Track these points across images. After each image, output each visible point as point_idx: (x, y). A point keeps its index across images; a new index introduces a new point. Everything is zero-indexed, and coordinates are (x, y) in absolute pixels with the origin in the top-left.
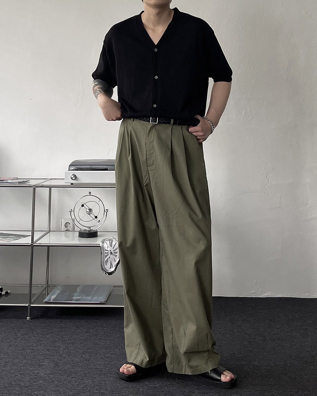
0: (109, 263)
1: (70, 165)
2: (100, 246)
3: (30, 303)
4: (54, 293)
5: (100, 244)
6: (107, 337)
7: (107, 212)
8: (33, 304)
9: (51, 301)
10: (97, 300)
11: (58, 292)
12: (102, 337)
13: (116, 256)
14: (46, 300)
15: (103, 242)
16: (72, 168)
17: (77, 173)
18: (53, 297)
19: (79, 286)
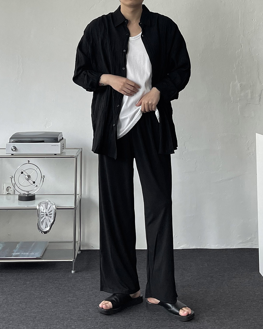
0: (44, 223)
2: (36, 209)
5: (36, 207)
6: (41, 288)
7: (43, 179)
10: (35, 255)
12: (37, 288)
13: (51, 217)
15: (39, 205)
16: (13, 141)
17: (17, 145)
19: (18, 243)
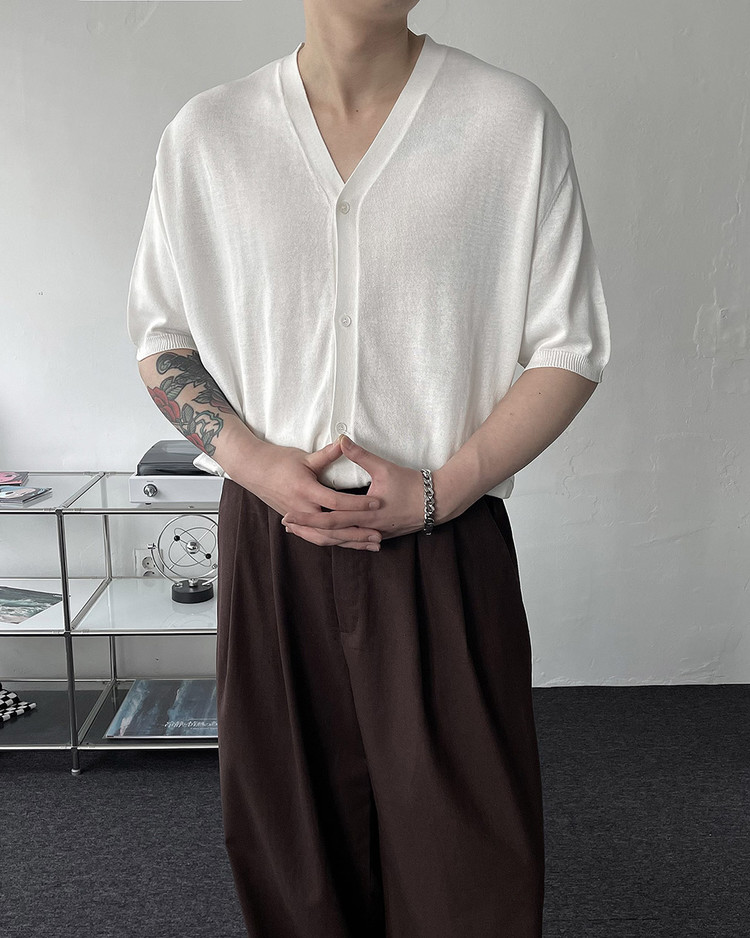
3: (75, 744)
4: (128, 708)
8: (81, 744)
9: (121, 736)
11: (136, 704)
14: (109, 733)
18: (126, 722)
19: (178, 684)
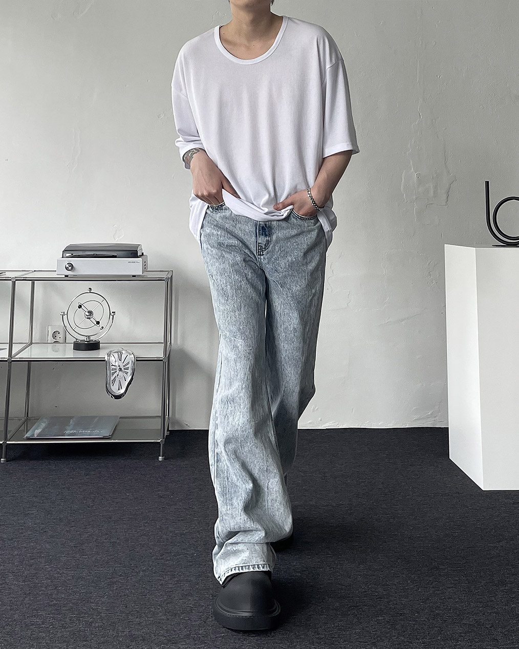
0: (117, 383)
1: (65, 250)
2: (104, 361)
3: (6, 439)
4: (38, 426)
5: (104, 358)
7: (113, 316)
8: (9, 440)
9: (35, 437)
10: (99, 434)
11: (43, 425)
13: (127, 373)
14: (27, 435)
15: (109, 355)
16: (68, 255)
17: (74, 261)
18: (37, 432)
19: (71, 418)
